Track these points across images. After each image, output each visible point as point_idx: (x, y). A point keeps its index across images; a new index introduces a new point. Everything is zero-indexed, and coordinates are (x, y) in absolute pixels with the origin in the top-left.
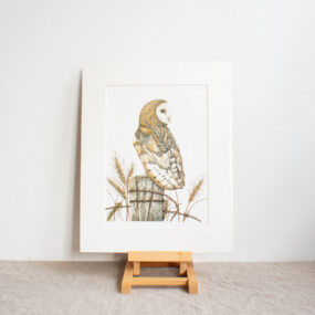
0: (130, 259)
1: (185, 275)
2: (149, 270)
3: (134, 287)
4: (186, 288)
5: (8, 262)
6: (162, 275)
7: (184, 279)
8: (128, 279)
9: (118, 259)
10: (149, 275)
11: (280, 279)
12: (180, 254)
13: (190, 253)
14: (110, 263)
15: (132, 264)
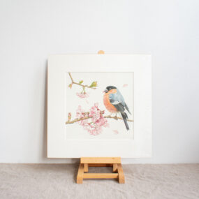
0: (82, 162)
1: (116, 172)
2: (94, 169)
3: (85, 179)
4: (117, 180)
5: (5, 164)
6: (102, 172)
7: (116, 175)
8: (81, 174)
9: (74, 162)
10: (94, 172)
11: (176, 175)
12: (113, 158)
13: (120, 158)
14: (69, 165)
15: (83, 165)
